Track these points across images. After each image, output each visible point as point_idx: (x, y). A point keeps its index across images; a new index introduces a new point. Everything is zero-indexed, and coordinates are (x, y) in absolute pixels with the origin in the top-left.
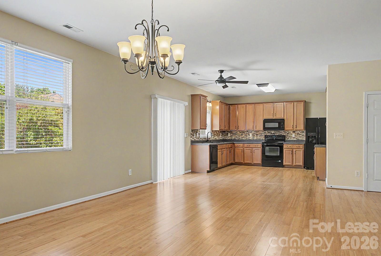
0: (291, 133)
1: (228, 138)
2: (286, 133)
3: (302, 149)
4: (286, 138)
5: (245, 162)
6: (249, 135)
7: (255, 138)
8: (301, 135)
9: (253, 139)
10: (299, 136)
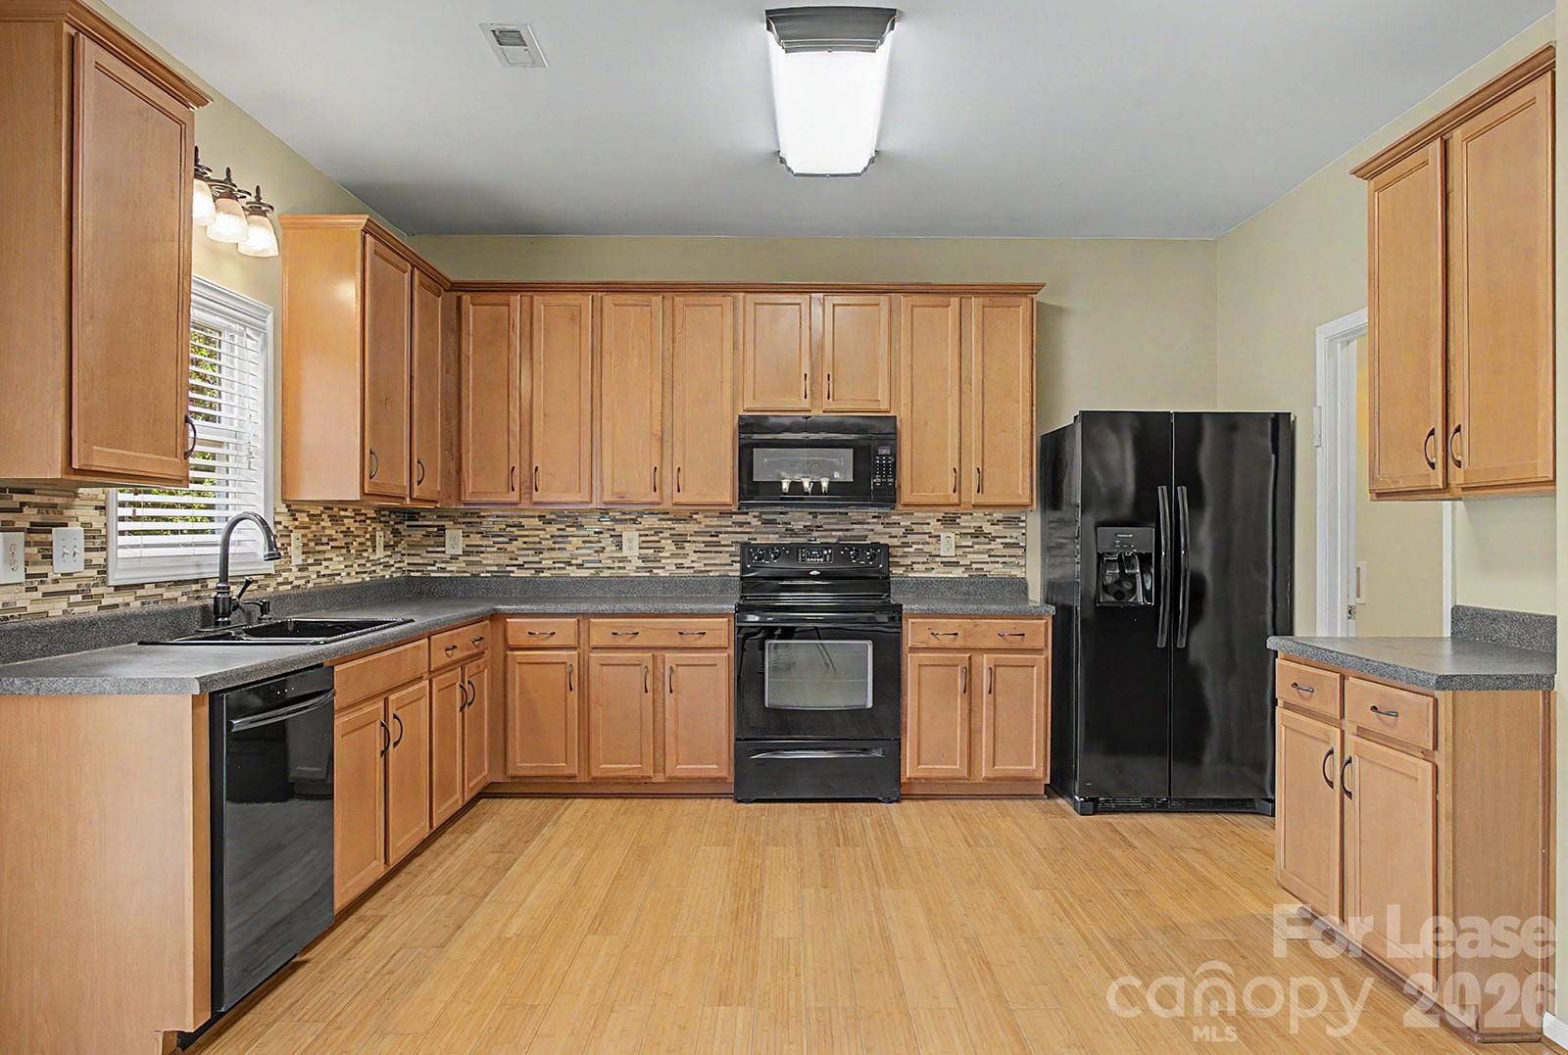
0: (926, 528)
1: (443, 570)
2: (894, 531)
3: (1039, 651)
4: (897, 565)
5: (595, 773)
6: (619, 546)
7: (667, 569)
8: (997, 545)
9: (648, 574)
10: (989, 547)
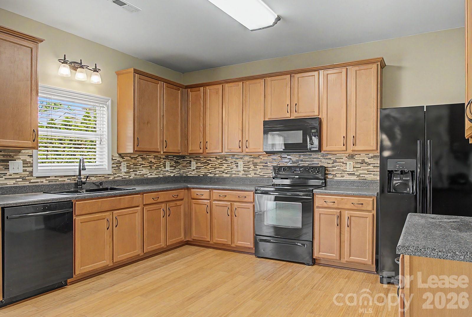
2: (329, 161)
3: (370, 211)
4: (330, 174)
6: (237, 166)
9: (246, 176)
10: (367, 168)
